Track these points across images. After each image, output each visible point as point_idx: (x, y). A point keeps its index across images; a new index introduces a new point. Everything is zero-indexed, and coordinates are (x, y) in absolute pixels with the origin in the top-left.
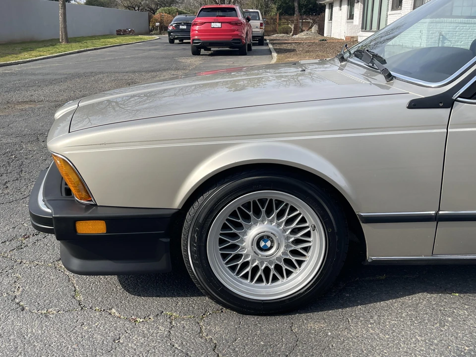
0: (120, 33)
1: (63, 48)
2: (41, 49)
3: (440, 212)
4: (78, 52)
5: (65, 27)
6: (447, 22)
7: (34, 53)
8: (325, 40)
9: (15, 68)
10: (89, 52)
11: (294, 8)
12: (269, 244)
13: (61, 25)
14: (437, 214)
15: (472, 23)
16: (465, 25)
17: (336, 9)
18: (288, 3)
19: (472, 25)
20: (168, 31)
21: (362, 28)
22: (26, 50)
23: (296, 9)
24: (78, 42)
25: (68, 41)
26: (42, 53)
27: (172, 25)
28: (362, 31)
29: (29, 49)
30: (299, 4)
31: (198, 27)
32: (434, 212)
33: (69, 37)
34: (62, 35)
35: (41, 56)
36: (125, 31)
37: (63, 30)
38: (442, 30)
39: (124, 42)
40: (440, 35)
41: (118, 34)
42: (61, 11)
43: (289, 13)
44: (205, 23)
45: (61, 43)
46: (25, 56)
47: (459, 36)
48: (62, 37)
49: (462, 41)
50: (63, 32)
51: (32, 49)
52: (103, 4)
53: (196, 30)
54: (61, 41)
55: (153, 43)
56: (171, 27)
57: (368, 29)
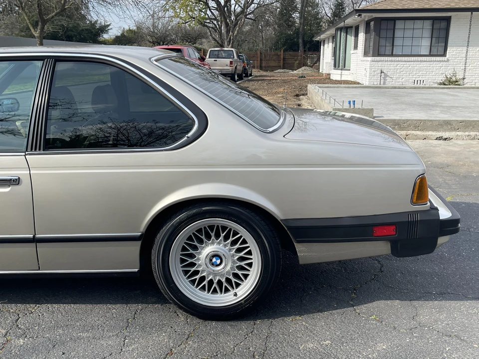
6: (387, 61)
8: (304, 77)
11: (298, 45)
15: (412, 61)
16: (406, 63)
17: (326, 45)
18: (292, 40)
19: (413, 63)
21: (335, 66)
23: (301, 45)
28: (334, 69)
30: (304, 41)
38: (383, 68)
40: (381, 73)
43: (294, 49)
47: (400, 73)
49: (403, 78)
52: (131, 39)
57: (337, 67)
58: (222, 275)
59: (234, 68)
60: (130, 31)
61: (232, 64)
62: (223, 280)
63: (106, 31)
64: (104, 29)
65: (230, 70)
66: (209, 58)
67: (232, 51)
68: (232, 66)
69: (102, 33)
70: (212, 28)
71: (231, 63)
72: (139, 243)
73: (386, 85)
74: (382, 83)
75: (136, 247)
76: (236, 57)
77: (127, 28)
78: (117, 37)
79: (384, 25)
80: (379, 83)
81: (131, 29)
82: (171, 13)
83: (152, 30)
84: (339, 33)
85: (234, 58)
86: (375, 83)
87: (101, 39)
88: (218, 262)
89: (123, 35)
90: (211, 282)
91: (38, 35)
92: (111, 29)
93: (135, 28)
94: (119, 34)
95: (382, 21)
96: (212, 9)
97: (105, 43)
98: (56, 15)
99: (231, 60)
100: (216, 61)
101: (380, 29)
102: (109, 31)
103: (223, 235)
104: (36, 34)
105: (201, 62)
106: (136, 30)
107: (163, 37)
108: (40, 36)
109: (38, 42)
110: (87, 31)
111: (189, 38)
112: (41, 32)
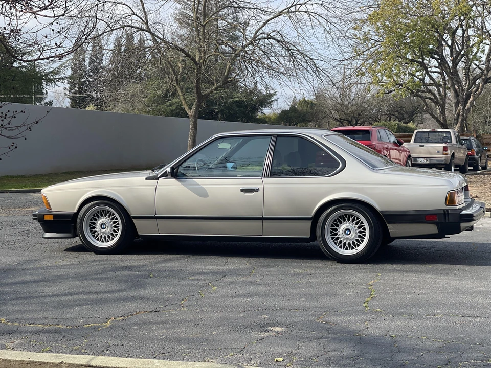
3: (156, 215)
12: (105, 227)
42: (191, 133)
58: (351, 240)
59: (449, 156)
60: (305, 102)
61: (446, 151)
62: (351, 243)
63: (268, 103)
64: (266, 100)
65: (443, 159)
66: (415, 142)
67: (449, 132)
68: (446, 154)
69: (262, 107)
70: (430, 99)
71: (445, 149)
72: (311, 221)
75: (309, 223)
76: (454, 142)
77: (299, 97)
78: (284, 113)
81: (306, 99)
83: (339, 101)
85: (451, 142)
87: (259, 115)
88: (349, 233)
89: (293, 109)
90: (345, 244)
91: (193, 114)
92: (276, 100)
93: (313, 97)
94: (288, 108)
96: (431, 72)
97: (264, 121)
98: (216, 89)
99: (444, 145)
100: (423, 146)
103: (351, 219)
104: (190, 113)
105: (397, 146)
106: (315, 101)
108: (195, 116)
109: (191, 121)
110: (239, 104)
111: (400, 114)
112: (196, 110)
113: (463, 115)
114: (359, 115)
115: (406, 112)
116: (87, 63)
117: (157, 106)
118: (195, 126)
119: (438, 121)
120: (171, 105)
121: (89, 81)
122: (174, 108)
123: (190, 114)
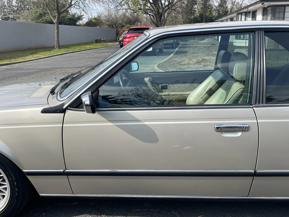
0: (97, 41)
1: (56, 52)
2: (41, 53)
3: (66, 170)
4: (61, 54)
5: (58, 40)
7: (35, 56)
9: (16, 65)
10: (67, 54)
13: (56, 39)
14: (64, 171)
20: (119, 40)
22: (32, 54)
24: (67, 48)
25: (60, 47)
26: (40, 56)
27: (121, 37)
29: (35, 53)
31: (127, 39)
32: (63, 170)
33: (60, 45)
34: (56, 44)
35: (38, 57)
36: (100, 40)
37: (57, 41)
39: (93, 48)
41: (96, 42)
42: (56, 31)
44: (131, 37)
45: (56, 49)
46: (30, 57)
48: (56, 46)
50: (57, 43)
51: (36, 53)
52: (95, 24)
53: (126, 41)
54: (55, 47)
55: (111, 48)
56: (121, 38)
57: (238, 38)
60: (95, 18)
64: (80, 18)
69: (79, 20)
73: (279, 49)
74: (276, 47)
77: (93, 17)
79: (278, 10)
80: (274, 47)
82: (126, 7)
83: (108, 18)
84: (240, 16)
86: (272, 48)
87: (78, 23)
91: (56, 22)
92: (84, 18)
95: (277, 7)
101: (275, 12)
102: (83, 19)
107: (115, 22)
108: (57, 22)
109: (55, 26)
110: (70, 19)
111: (130, 22)
112: (57, 20)
113: (164, 22)
114: (116, 23)
115: (132, 22)
116: (6, 4)
117: (37, 20)
118: (58, 28)
119: (155, 24)
120: (42, 20)
121: (8, 11)
122: (44, 21)
123: (54, 22)
